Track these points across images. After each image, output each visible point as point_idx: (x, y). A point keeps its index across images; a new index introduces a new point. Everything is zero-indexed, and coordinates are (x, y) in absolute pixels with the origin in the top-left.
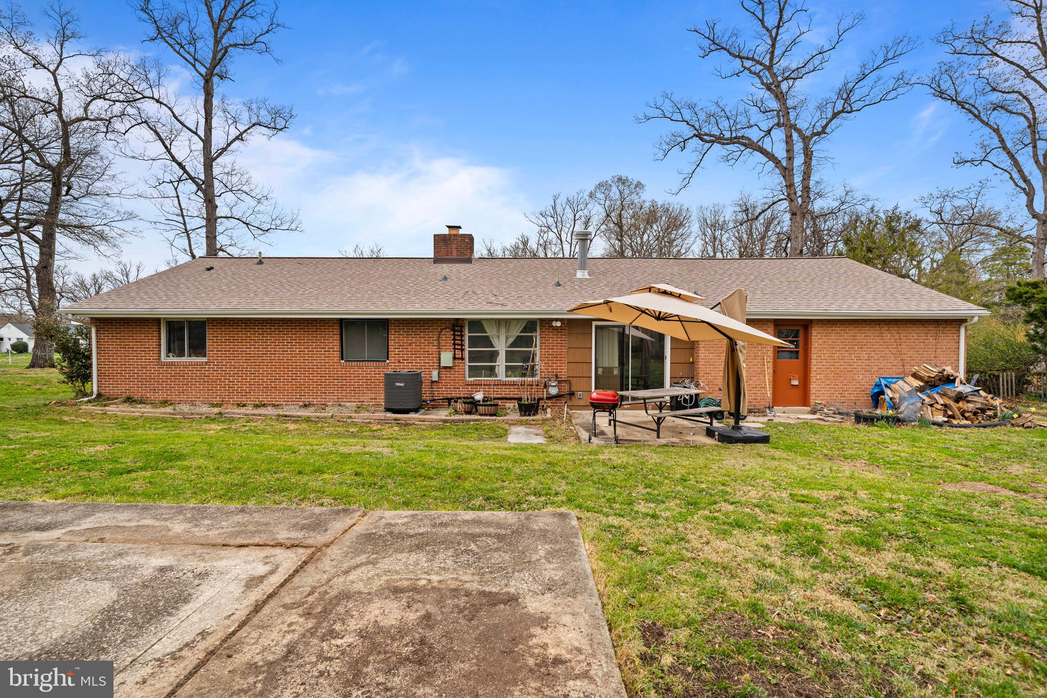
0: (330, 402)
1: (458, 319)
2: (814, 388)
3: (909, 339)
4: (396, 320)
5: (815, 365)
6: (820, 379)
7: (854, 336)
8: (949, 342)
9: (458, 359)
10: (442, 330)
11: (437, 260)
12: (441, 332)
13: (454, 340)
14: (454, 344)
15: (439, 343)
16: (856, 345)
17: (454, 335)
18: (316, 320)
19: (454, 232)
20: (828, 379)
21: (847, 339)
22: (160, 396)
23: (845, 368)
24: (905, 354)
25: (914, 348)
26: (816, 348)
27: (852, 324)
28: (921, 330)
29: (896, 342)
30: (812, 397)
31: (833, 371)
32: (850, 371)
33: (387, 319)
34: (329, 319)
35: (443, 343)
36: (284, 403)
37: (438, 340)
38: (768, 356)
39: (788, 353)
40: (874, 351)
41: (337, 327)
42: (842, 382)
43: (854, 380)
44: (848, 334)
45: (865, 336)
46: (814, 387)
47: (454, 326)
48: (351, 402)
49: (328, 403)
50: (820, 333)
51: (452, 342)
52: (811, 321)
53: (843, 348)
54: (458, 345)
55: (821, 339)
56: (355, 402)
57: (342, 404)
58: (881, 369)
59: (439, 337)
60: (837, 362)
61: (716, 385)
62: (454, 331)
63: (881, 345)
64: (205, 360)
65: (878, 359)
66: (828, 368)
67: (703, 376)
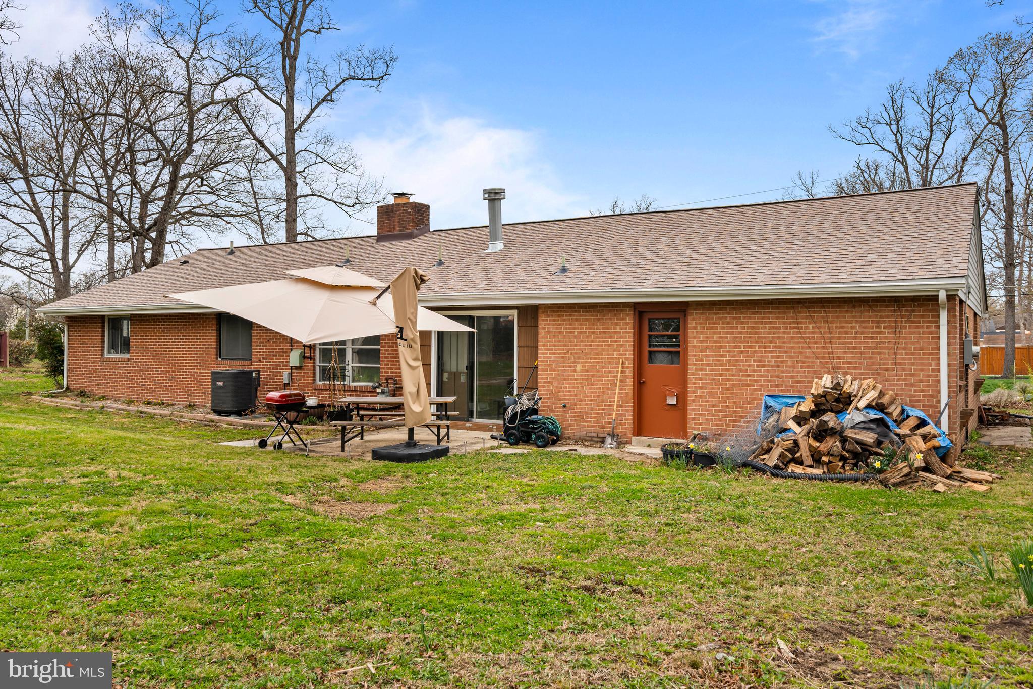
2: (693, 410)
3: (847, 333)
5: (693, 374)
6: (701, 397)
7: (753, 328)
8: (920, 338)
9: (307, 358)
11: (380, 238)
16: (757, 342)
18: (200, 315)
19: (401, 201)
20: (714, 397)
21: (741, 333)
23: (740, 380)
24: (839, 358)
25: (855, 348)
26: (694, 347)
27: (749, 309)
28: (868, 315)
29: (823, 337)
30: (691, 424)
31: (721, 384)
32: (748, 385)
34: (209, 314)
36: (177, 403)
38: (626, 359)
39: (666, 355)
40: (786, 352)
41: (215, 322)
42: (735, 403)
43: (754, 399)
44: (744, 325)
45: (771, 328)
46: (693, 408)
49: (207, 405)
50: (701, 323)
52: (687, 304)
53: (736, 347)
55: (702, 333)
58: (798, 382)
60: (728, 370)
61: (560, 399)
63: (798, 342)
64: (127, 356)
65: (793, 366)
66: (714, 379)
67: (544, 386)
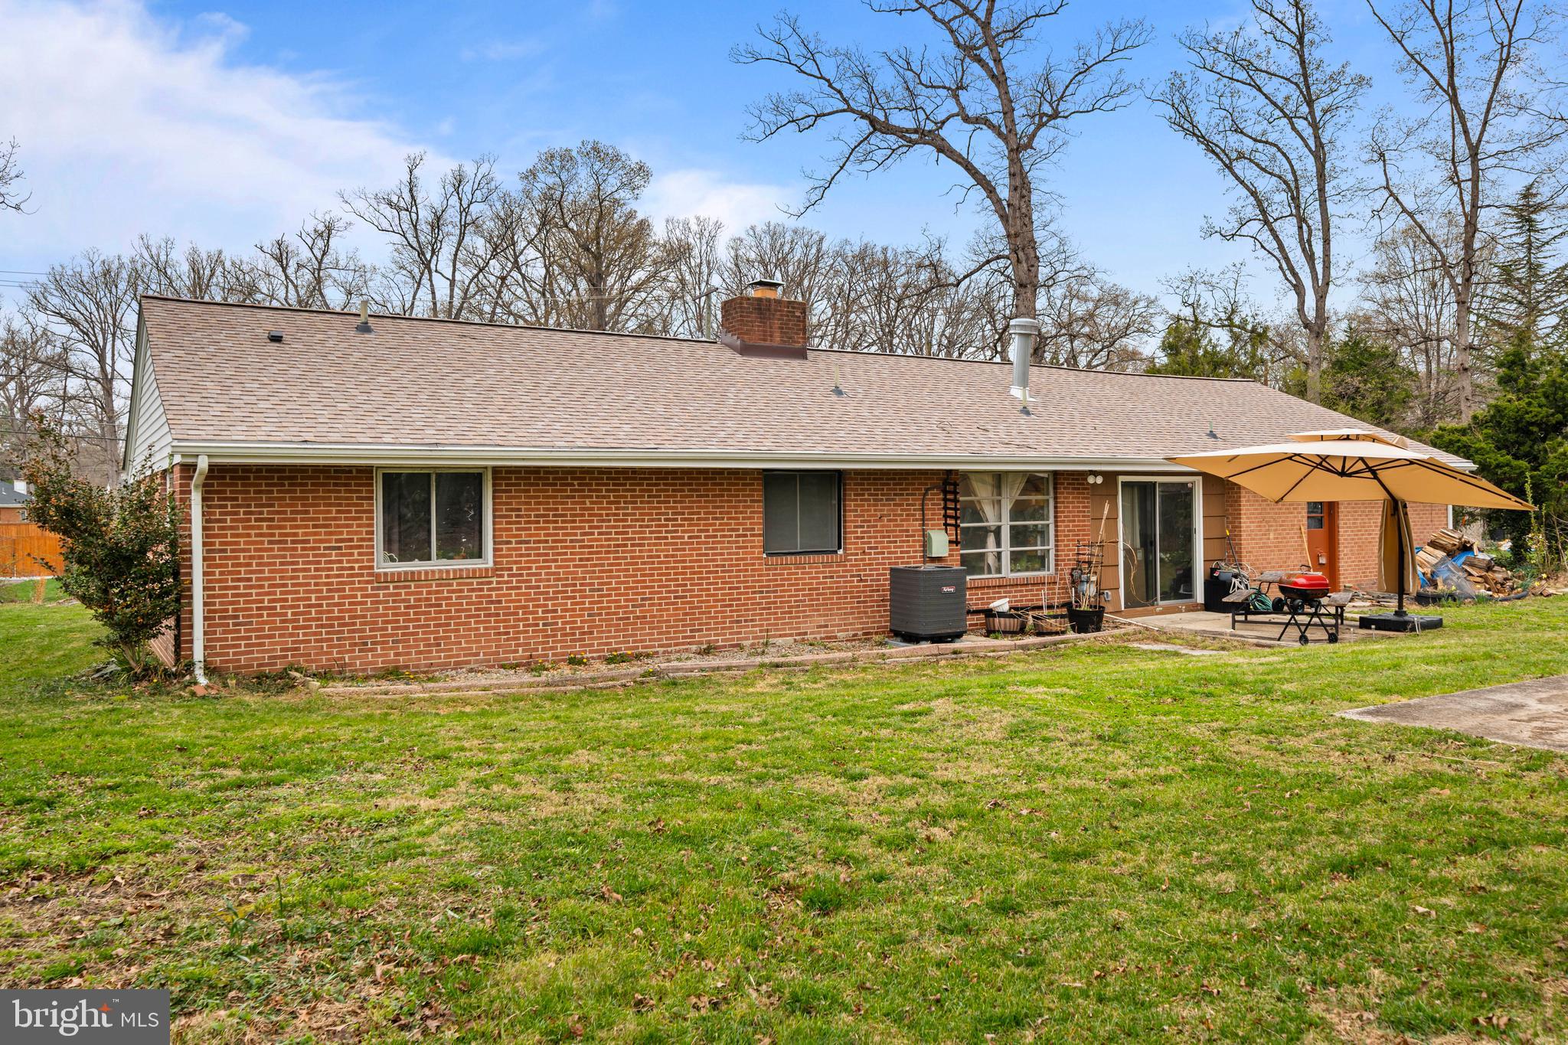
0: (747, 639)
1: (949, 472)
4: (857, 472)
5: (1342, 536)
6: (1346, 555)
9: (952, 542)
10: (927, 490)
12: (925, 494)
13: (945, 508)
14: (946, 516)
15: (923, 515)
17: (945, 500)
18: (721, 471)
20: (1353, 554)
22: (379, 658)
23: (1366, 538)
26: (1342, 512)
30: (1341, 579)
32: (1370, 542)
33: (839, 471)
34: (746, 471)
35: (929, 514)
36: (661, 650)
37: (923, 510)
39: (1313, 521)
41: (758, 486)
47: (946, 482)
48: (785, 635)
49: (745, 643)
51: (943, 512)
54: (951, 517)
56: (791, 635)
57: (771, 640)
59: (923, 505)
60: (1360, 531)
62: (945, 492)
64: (478, 565)
66: (1353, 539)
67: (1246, 557)
